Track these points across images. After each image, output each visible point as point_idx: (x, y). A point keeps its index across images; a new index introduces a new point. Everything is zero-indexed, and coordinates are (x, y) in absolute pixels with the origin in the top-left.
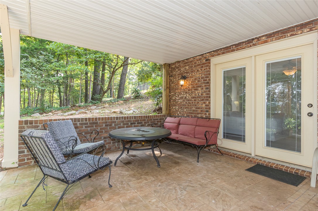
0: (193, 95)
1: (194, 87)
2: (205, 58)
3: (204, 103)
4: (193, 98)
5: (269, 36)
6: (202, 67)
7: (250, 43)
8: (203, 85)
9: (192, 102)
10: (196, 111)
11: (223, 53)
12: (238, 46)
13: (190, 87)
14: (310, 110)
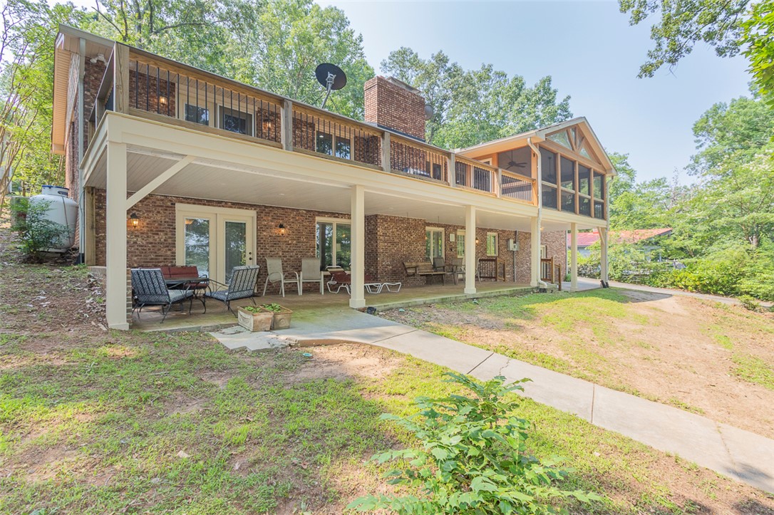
0: (151, 240)
1: (152, 230)
2: (171, 201)
3: (170, 250)
4: (151, 243)
5: (233, 204)
6: (166, 210)
7: (219, 203)
8: (168, 230)
9: (149, 249)
10: (156, 259)
11: (194, 204)
12: (209, 203)
13: (145, 229)
14: (251, 256)
